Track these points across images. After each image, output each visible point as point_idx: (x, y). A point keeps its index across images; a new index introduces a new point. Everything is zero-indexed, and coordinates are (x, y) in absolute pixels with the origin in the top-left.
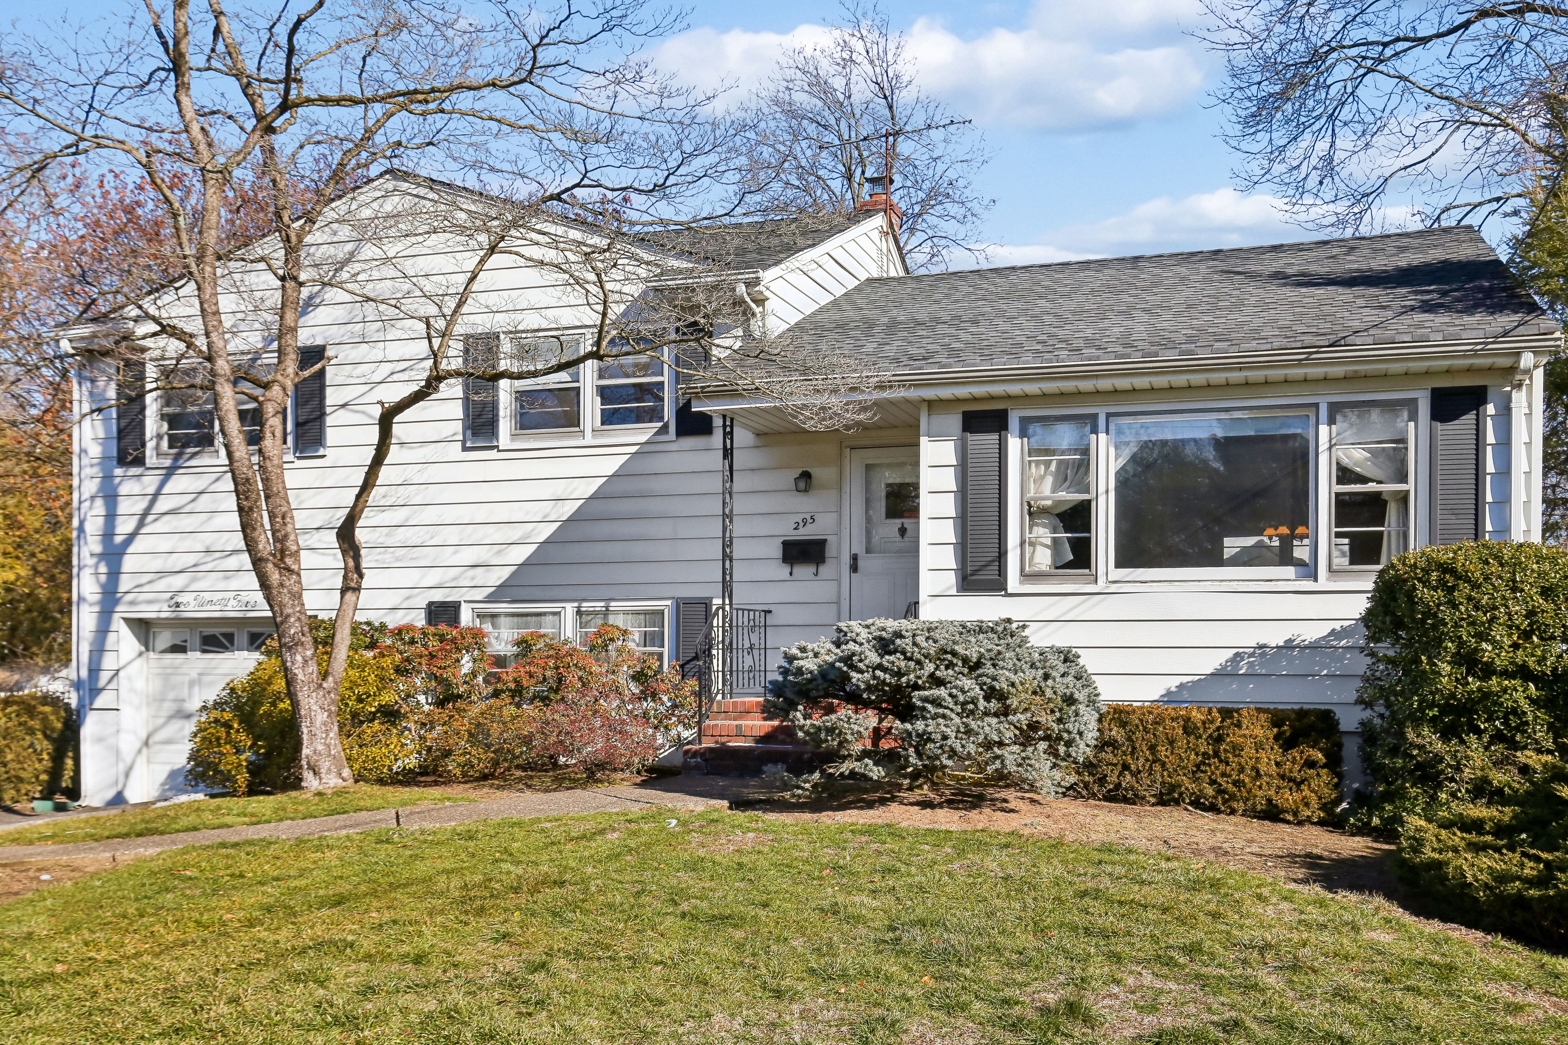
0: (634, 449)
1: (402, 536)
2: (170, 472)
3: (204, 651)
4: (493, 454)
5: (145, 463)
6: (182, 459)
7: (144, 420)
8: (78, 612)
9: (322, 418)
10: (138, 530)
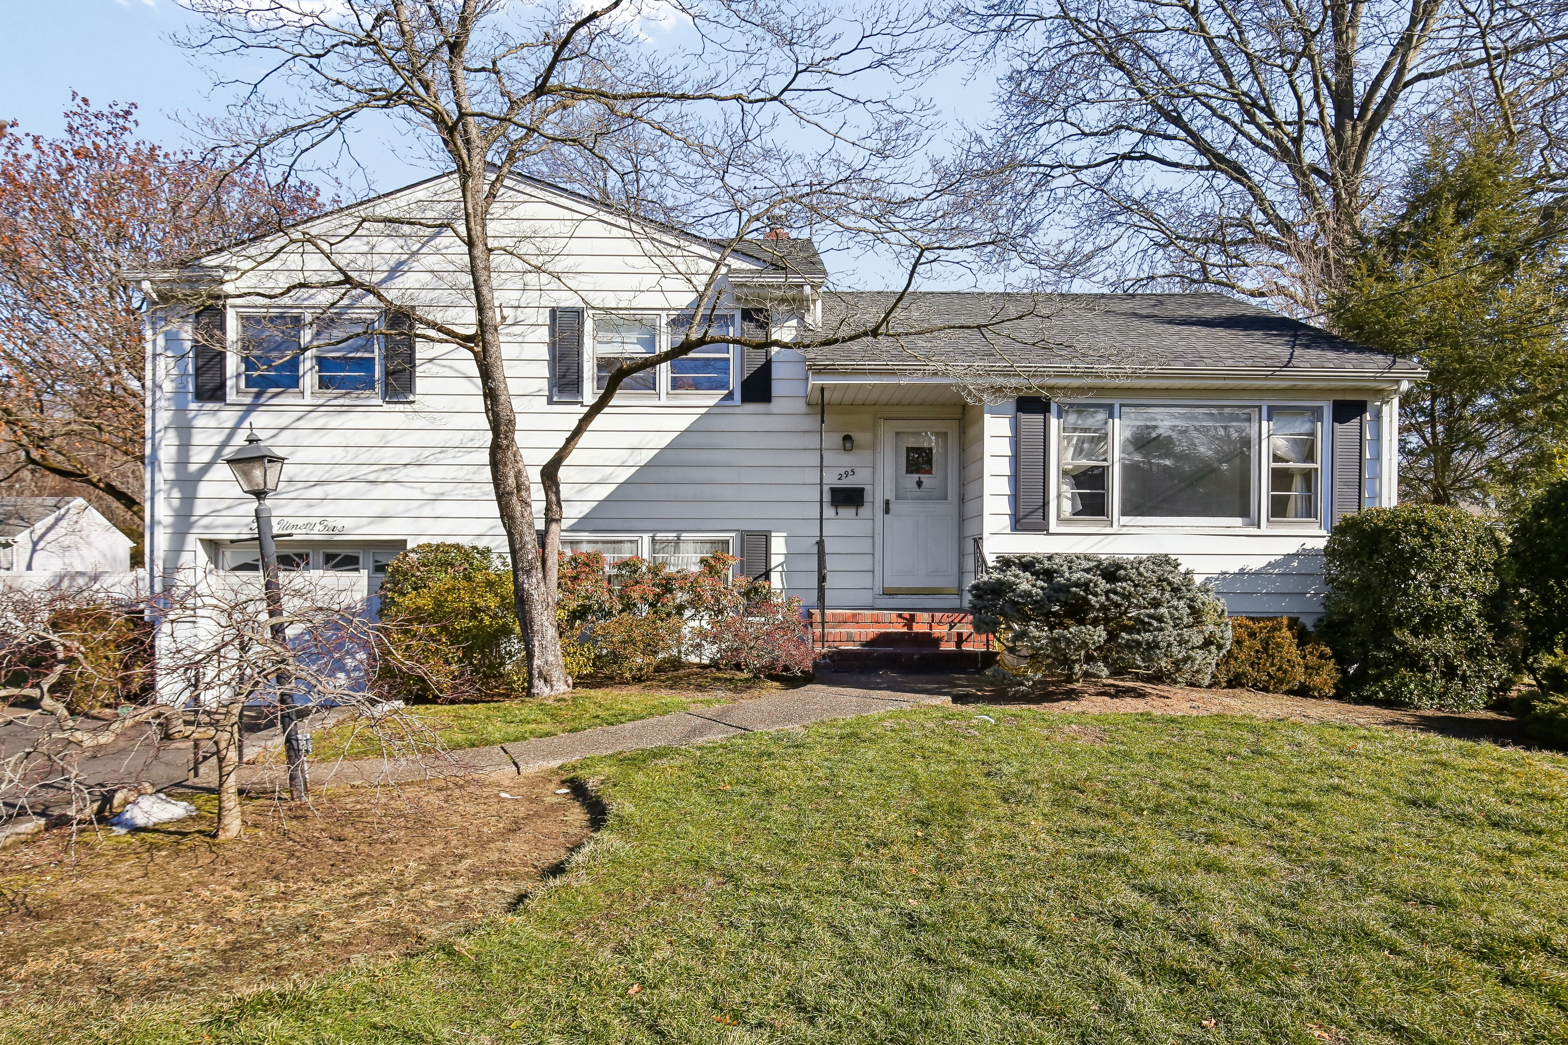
0: (703, 411)
2: (251, 408)
5: (223, 399)
6: (264, 397)
7: (224, 360)
8: (153, 533)
9: (412, 368)
10: (216, 460)
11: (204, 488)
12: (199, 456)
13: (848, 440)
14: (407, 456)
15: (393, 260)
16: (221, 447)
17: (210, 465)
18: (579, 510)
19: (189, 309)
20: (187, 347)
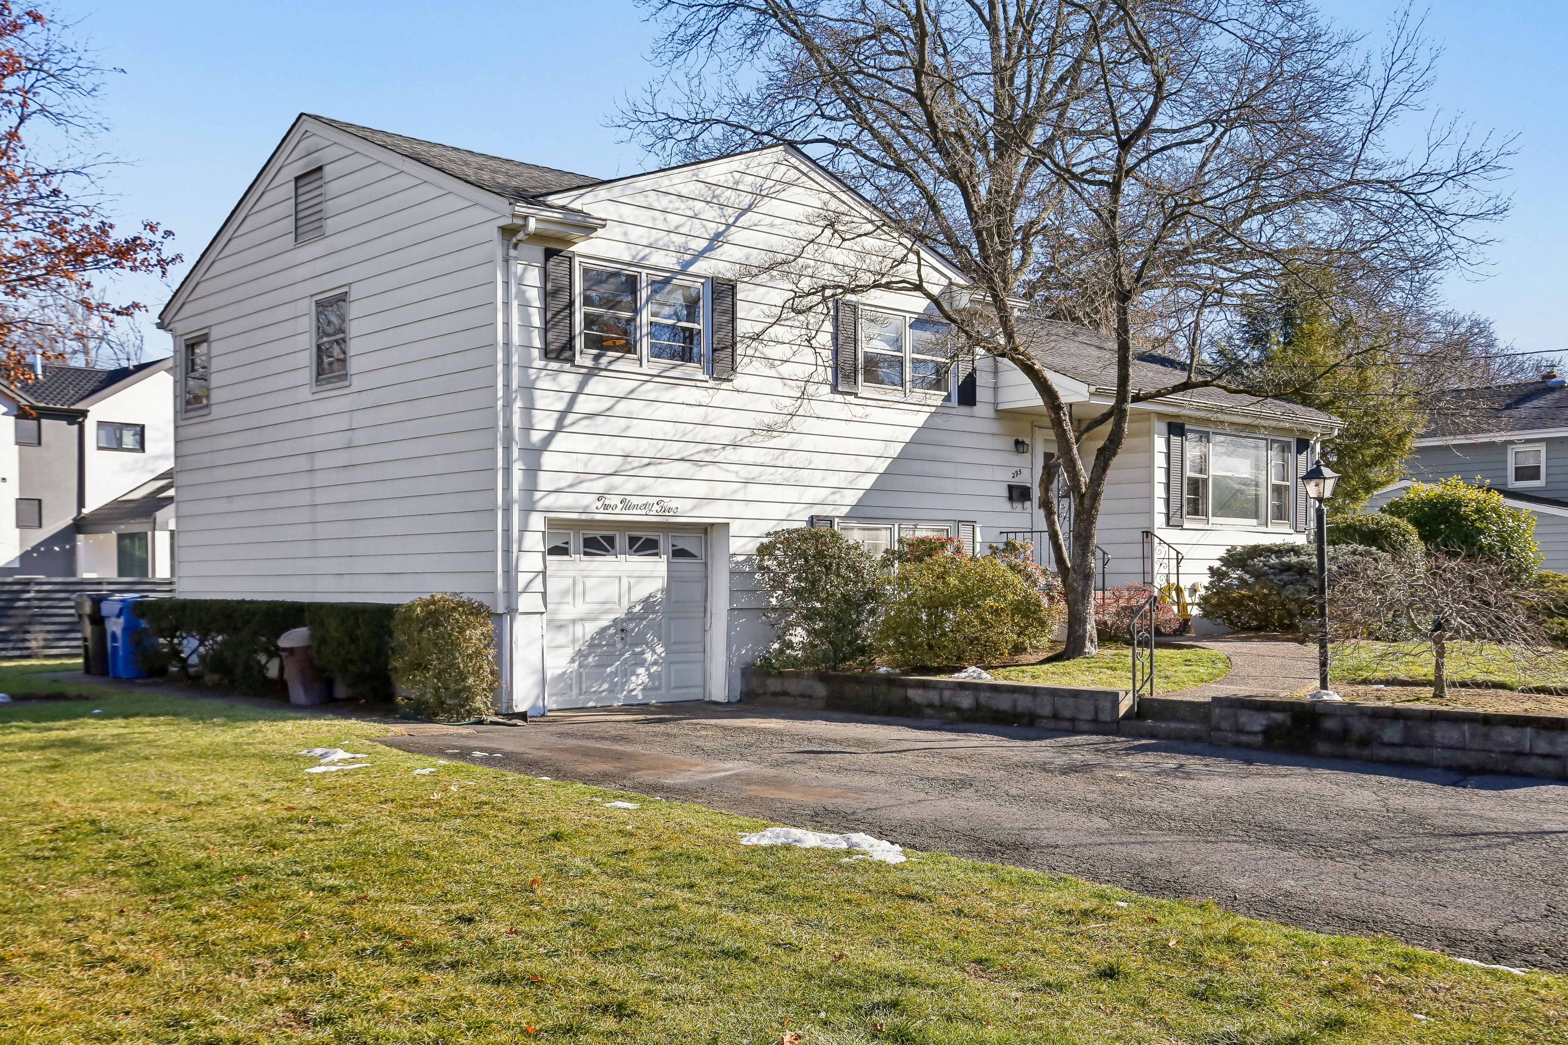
0: (933, 409)
1: (789, 458)
2: (592, 372)
3: (586, 554)
4: (851, 399)
5: (571, 360)
6: (604, 361)
7: (571, 315)
8: (507, 510)
9: (734, 345)
10: (559, 427)
11: (548, 460)
12: (544, 422)
13: (1018, 443)
14: (726, 435)
15: (713, 228)
16: (564, 414)
17: (553, 434)
18: (852, 498)
19: (538, 252)
20: (534, 296)
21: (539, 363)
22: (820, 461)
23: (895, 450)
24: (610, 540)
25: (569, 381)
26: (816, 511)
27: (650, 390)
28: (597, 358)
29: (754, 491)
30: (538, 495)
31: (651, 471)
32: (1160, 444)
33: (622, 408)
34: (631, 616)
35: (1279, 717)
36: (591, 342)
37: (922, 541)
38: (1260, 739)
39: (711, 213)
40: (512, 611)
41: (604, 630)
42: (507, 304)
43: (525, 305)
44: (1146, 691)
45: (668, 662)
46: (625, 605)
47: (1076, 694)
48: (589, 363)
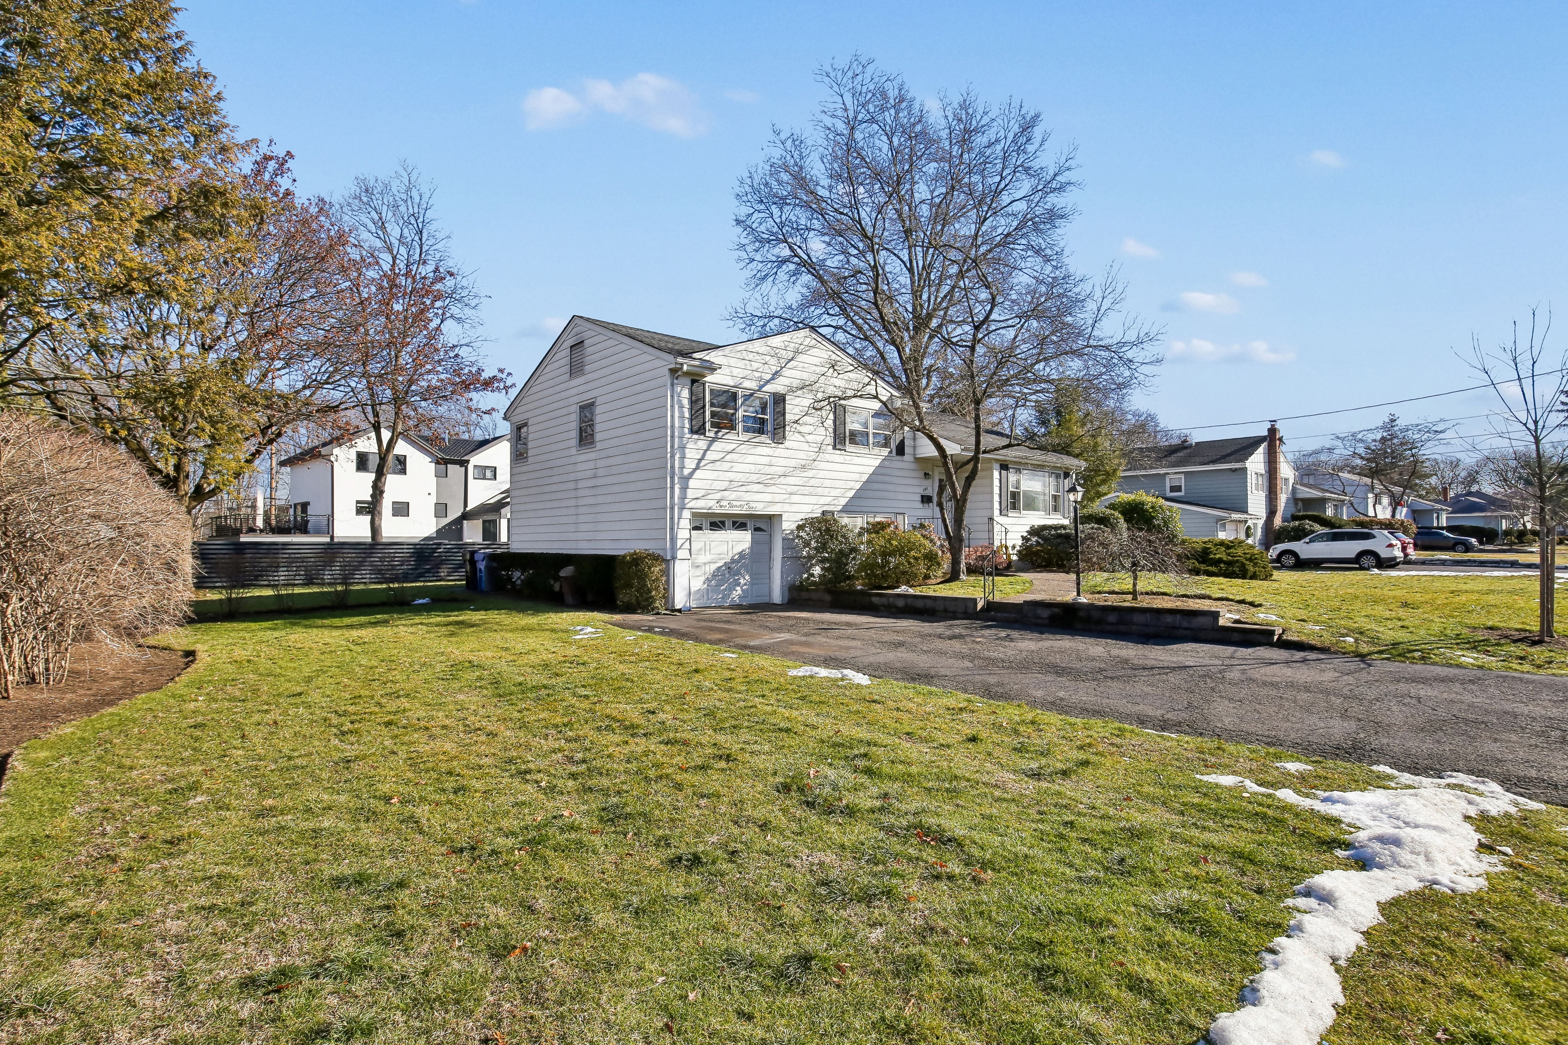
0: (883, 458)
1: (812, 482)
2: (714, 440)
3: (711, 530)
4: (842, 452)
5: (704, 434)
6: (720, 434)
7: (704, 412)
8: (672, 508)
9: (784, 426)
10: (698, 467)
11: (692, 483)
12: (690, 464)
13: (926, 475)
14: (780, 471)
15: (774, 369)
16: (700, 460)
17: (695, 470)
18: (844, 502)
19: (688, 381)
20: (686, 402)
21: (688, 436)
22: (827, 483)
23: (865, 478)
24: (723, 523)
25: (703, 444)
26: (825, 508)
27: (743, 448)
28: (716, 433)
29: (795, 499)
30: (687, 501)
31: (743, 489)
32: (996, 474)
33: (729, 457)
34: (733, 561)
35: (1056, 610)
36: (713, 425)
37: (879, 523)
38: (1047, 621)
39: (773, 361)
40: (674, 558)
41: (719, 568)
42: (672, 406)
43: (681, 407)
44: (990, 598)
45: (752, 584)
46: (730, 555)
47: (956, 599)
48: (712, 434)
